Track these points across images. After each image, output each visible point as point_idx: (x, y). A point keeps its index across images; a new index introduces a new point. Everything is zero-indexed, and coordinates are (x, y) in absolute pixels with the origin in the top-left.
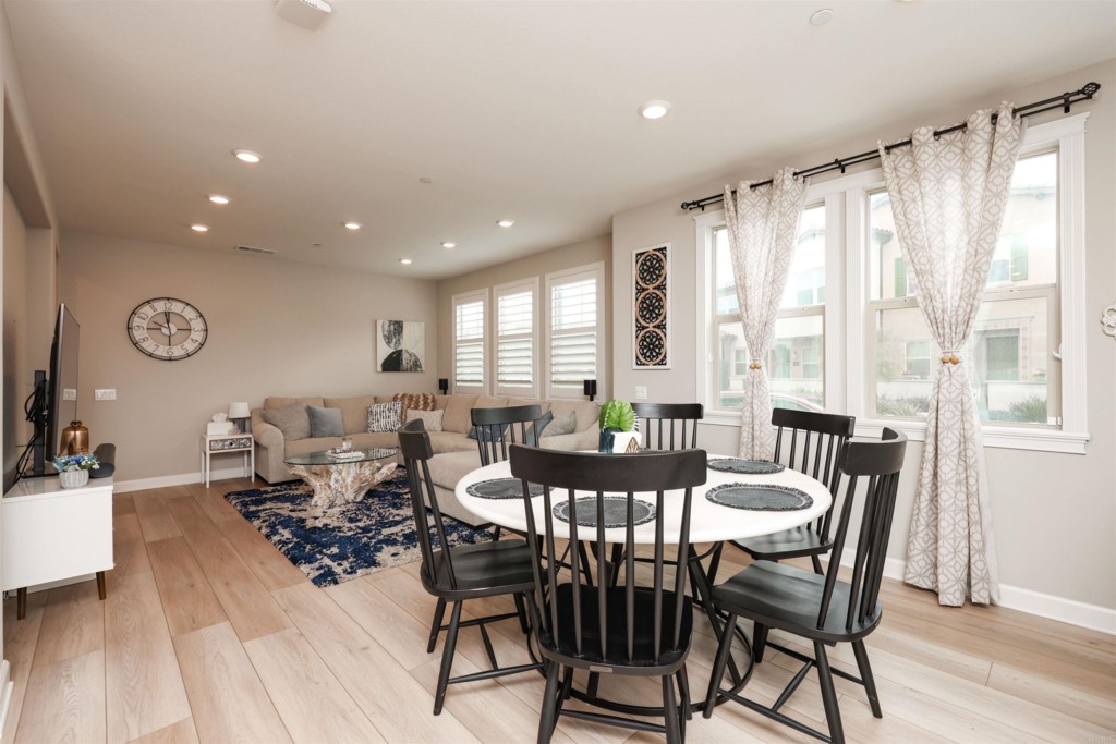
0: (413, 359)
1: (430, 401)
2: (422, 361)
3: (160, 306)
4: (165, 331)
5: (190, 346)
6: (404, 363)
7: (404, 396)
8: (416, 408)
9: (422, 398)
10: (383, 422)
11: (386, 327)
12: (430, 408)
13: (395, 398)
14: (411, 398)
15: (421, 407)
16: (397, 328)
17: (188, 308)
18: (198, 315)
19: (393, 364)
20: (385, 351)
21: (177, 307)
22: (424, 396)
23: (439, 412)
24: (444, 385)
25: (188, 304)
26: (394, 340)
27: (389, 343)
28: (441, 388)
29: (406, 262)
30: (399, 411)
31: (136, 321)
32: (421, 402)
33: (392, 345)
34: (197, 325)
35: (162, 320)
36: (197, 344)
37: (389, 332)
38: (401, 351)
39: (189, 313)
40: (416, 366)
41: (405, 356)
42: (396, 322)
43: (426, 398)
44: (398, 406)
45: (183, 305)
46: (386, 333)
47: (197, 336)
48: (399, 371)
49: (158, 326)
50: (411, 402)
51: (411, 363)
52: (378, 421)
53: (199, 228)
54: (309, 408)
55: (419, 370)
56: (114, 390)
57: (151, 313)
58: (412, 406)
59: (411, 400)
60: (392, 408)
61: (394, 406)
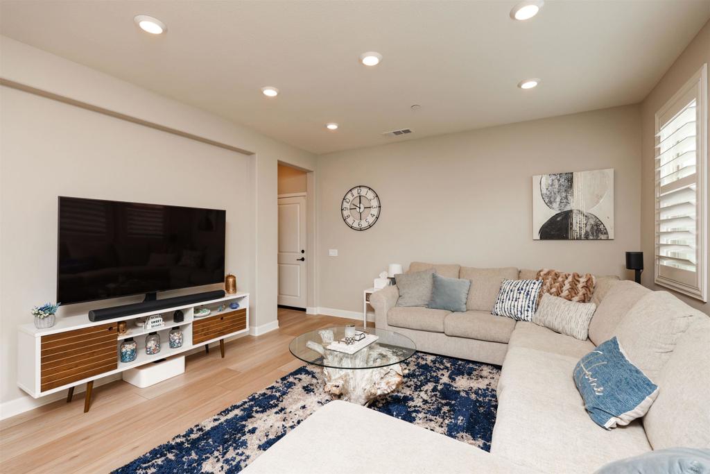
0: (592, 221)
1: (580, 286)
2: (609, 224)
3: (355, 192)
4: (358, 209)
5: (371, 220)
6: (576, 228)
7: (549, 273)
8: (558, 294)
9: (570, 279)
11: (547, 183)
12: (576, 298)
13: (537, 275)
14: (557, 275)
15: (565, 293)
16: (565, 181)
17: (370, 191)
18: (376, 195)
19: (557, 229)
20: (543, 214)
21: (364, 191)
22: (574, 276)
23: (589, 308)
24: (636, 263)
25: (370, 189)
26: (559, 199)
27: (550, 203)
28: (629, 266)
29: (529, 85)
31: (345, 205)
32: (567, 286)
33: (556, 205)
34: (375, 203)
35: (357, 202)
36: (375, 217)
37: (553, 188)
38: (571, 211)
39: (370, 195)
41: (577, 219)
42: (563, 175)
43: (576, 278)
45: (368, 189)
46: (546, 192)
47: (375, 211)
48: (566, 238)
49: (355, 207)
50: (553, 283)
51: (589, 228)
52: (503, 302)
53: (332, 127)
54: (434, 277)
55: (603, 237)
56: (337, 251)
57: (351, 198)
58: (554, 290)
59: (555, 280)
60: (524, 288)
61: (527, 285)
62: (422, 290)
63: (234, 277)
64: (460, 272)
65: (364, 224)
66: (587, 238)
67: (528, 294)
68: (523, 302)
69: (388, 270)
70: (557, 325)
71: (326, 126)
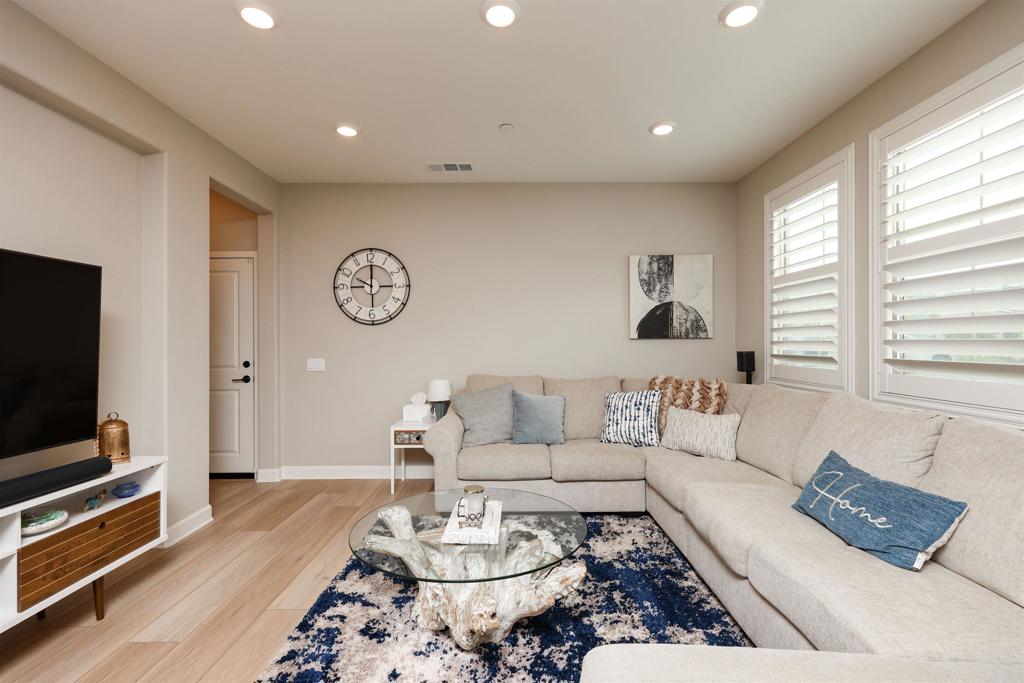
0: (692, 316)
1: (713, 394)
2: (708, 320)
3: (362, 258)
4: (367, 288)
5: (393, 307)
6: (676, 323)
7: (666, 381)
8: (686, 406)
9: (697, 386)
10: (624, 426)
11: (645, 267)
12: (711, 410)
13: (652, 385)
14: (678, 385)
15: (696, 404)
16: (664, 266)
17: (390, 259)
18: (401, 266)
19: (656, 325)
20: (642, 305)
21: (379, 259)
22: (702, 383)
23: (730, 420)
24: (747, 364)
25: (390, 254)
26: (658, 287)
27: (649, 292)
28: (740, 368)
29: (663, 130)
30: (654, 409)
31: (341, 279)
32: (696, 396)
33: (655, 295)
34: (399, 279)
35: (365, 275)
36: (399, 303)
37: (650, 273)
38: (671, 303)
39: (392, 265)
40: (697, 329)
41: (677, 313)
42: (662, 257)
43: (705, 388)
44: (654, 401)
45: (386, 256)
46: (645, 277)
47: (400, 293)
48: (666, 337)
49: (361, 284)
50: (677, 393)
51: (689, 324)
52: (617, 424)
53: (347, 131)
54: (514, 395)
55: (702, 335)
56: (323, 360)
57: (354, 268)
58: (679, 401)
59: (678, 388)
60: (643, 402)
61: (646, 398)
62: (499, 416)
63: (124, 424)
64: (545, 387)
65: (380, 314)
66: (687, 337)
67: (648, 410)
68: (644, 421)
69: (426, 390)
70: (699, 447)
71: (335, 129)
